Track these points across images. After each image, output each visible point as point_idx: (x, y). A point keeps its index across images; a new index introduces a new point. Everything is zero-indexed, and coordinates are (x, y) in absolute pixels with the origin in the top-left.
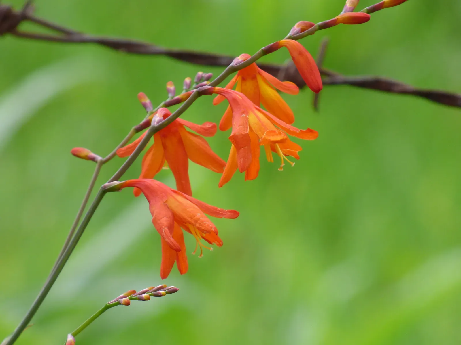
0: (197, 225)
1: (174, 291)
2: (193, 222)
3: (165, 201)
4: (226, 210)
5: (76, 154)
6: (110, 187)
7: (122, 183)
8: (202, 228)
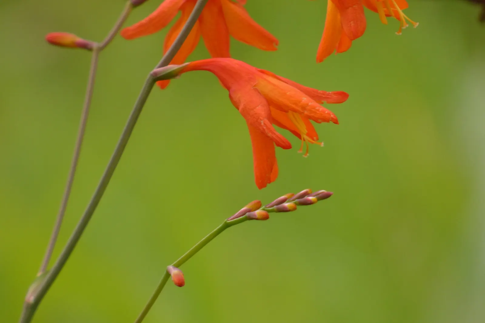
0: (306, 112)
1: (326, 196)
2: (299, 109)
3: (254, 85)
4: (330, 92)
5: (53, 42)
6: (165, 73)
7: (181, 68)
8: (315, 116)
